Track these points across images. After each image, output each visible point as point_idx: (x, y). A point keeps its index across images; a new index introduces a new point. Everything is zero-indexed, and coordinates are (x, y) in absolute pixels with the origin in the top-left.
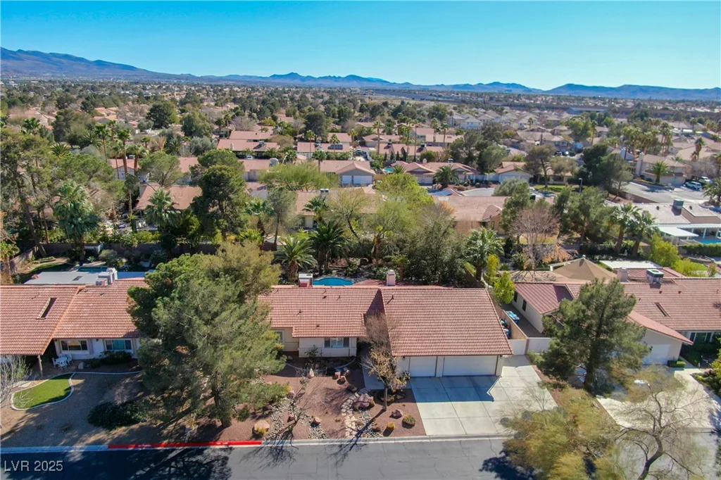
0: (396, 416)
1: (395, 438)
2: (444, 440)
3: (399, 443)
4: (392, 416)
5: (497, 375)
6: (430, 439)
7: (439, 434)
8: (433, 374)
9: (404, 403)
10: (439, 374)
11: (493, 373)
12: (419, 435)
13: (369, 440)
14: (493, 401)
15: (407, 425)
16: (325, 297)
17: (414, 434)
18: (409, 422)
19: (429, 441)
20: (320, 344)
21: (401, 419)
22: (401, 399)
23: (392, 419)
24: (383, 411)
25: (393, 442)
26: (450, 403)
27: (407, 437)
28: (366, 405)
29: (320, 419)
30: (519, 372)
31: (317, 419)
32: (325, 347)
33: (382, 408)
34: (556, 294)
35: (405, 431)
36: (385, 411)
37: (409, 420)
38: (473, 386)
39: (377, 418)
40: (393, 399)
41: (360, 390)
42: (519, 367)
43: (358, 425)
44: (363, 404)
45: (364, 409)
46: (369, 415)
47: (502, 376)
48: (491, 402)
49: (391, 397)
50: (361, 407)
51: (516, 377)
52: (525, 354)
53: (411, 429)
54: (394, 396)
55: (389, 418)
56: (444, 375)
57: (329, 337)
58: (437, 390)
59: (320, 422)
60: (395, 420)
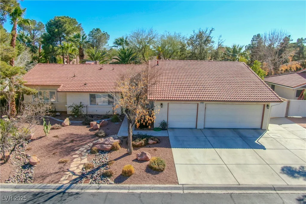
0: (141, 159)
1: (131, 185)
2: (205, 192)
3: (133, 194)
4: (136, 160)
5: (263, 128)
6: (183, 189)
7: (197, 182)
8: (194, 126)
9: (155, 148)
10: (200, 126)
11: (258, 126)
12: (168, 183)
13: (88, 188)
14: (265, 149)
15: (152, 170)
17: (160, 182)
18: (156, 166)
19: (181, 192)
21: (147, 163)
22: (154, 144)
23: (134, 163)
24: (128, 154)
25: (126, 191)
26: (213, 149)
27: (148, 185)
28: (107, 148)
29: (37, 160)
30: (285, 128)
31: (34, 159)
32: (91, 104)
33: (127, 152)
34: (302, 76)
35: (148, 177)
36: (130, 155)
37: (156, 163)
38: (239, 136)
39: (115, 162)
40: (142, 143)
41: (110, 135)
42: (282, 125)
43: (85, 168)
44: (103, 146)
45: (104, 151)
46: (108, 158)
47: (269, 129)
48: (262, 150)
49: (141, 140)
50: (101, 149)
51: (284, 131)
52: (286, 117)
53: (157, 176)
54: (145, 140)
55: (132, 162)
56: (205, 127)
57: (93, 92)
58: (197, 138)
59: (36, 163)
60: (138, 163)
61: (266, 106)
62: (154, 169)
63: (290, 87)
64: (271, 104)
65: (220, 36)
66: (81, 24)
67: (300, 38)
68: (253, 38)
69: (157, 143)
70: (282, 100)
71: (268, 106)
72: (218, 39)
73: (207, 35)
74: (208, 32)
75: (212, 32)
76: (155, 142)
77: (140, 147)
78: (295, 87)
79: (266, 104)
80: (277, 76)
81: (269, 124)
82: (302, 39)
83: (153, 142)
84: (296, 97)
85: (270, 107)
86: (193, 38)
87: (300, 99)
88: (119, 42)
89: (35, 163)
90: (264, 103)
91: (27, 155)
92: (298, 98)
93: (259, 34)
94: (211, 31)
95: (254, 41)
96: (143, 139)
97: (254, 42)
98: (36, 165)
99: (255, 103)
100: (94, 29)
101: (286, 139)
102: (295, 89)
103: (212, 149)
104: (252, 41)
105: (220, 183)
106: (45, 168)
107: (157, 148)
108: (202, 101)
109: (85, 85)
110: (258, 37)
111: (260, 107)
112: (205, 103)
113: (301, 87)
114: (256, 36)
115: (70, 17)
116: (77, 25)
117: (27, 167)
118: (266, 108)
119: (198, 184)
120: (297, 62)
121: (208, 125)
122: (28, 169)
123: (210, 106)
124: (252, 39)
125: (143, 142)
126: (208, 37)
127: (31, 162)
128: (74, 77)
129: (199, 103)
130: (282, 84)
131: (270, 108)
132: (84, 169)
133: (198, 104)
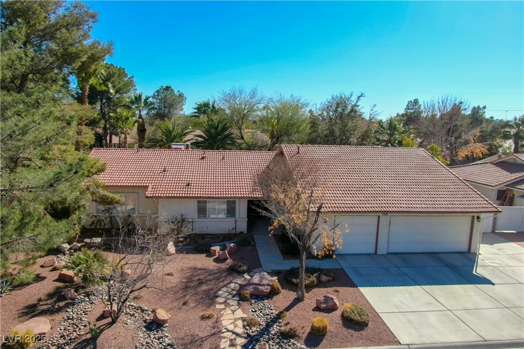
0: (327, 307)
4: (317, 309)
5: (472, 251)
7: (427, 340)
8: (372, 251)
10: (382, 250)
11: (464, 248)
12: (386, 343)
14: (493, 284)
15: (353, 324)
16: (203, 158)
17: (372, 341)
18: (357, 318)
20: (190, 210)
21: (338, 312)
22: (329, 281)
23: (318, 314)
24: (299, 300)
27: (360, 348)
28: (265, 291)
29: (167, 315)
30: (499, 249)
31: (162, 314)
32: (199, 217)
33: (296, 297)
34: (502, 169)
35: (352, 336)
36: (303, 300)
37: (356, 312)
38: (444, 265)
39: (288, 313)
40: (314, 281)
41: (253, 269)
42: (495, 245)
43: (248, 325)
44: (258, 289)
45: (260, 296)
46: (272, 308)
47: (480, 253)
48: (490, 285)
49: (310, 276)
50: (255, 293)
51: (500, 254)
52: (493, 232)
53: (362, 332)
54: (317, 276)
55: (313, 312)
56: (389, 252)
57: (203, 197)
58: (386, 270)
59: (167, 320)
60: (326, 314)
61: (476, 218)
62: (356, 323)
63: (487, 185)
64: (482, 216)
65: (375, 106)
66: (133, 76)
67: (476, 107)
68: (407, 105)
69: (334, 279)
70: (501, 210)
71: (478, 218)
72: (370, 109)
73: (353, 103)
74: (354, 99)
75: (361, 98)
76: (331, 279)
77: (310, 288)
78: (496, 186)
79: (476, 215)
80: (460, 167)
81: (481, 245)
82: (479, 107)
83: (328, 278)
84: (498, 199)
85: (482, 219)
86: (331, 106)
87: (503, 205)
88: (203, 109)
89: (165, 321)
90: (473, 214)
91: (141, 308)
92: (499, 202)
93: (417, 99)
94: (359, 97)
95: (408, 109)
96: (312, 275)
97: (408, 111)
98: (167, 325)
99: (460, 214)
100: (162, 87)
101: (512, 268)
102: (496, 189)
103: (417, 286)
104: (406, 109)
105: (458, 340)
106: (185, 328)
107: (338, 288)
108: (386, 213)
109: (188, 185)
110: (415, 103)
111: (467, 220)
112: (389, 214)
113: (505, 186)
114: (413, 101)
115: (115, 66)
116: (127, 79)
117: (153, 328)
118: (475, 221)
119: (428, 342)
120: (483, 145)
121: (393, 249)
122: (157, 331)
123: (396, 219)
124: (406, 107)
125: (315, 279)
126: (355, 105)
127: (159, 320)
128: (165, 171)
129: (381, 215)
130: (474, 181)
131: (482, 221)
132: (248, 328)
133: (379, 217)
